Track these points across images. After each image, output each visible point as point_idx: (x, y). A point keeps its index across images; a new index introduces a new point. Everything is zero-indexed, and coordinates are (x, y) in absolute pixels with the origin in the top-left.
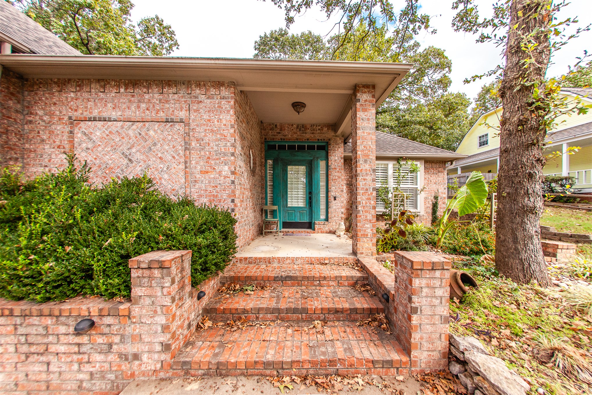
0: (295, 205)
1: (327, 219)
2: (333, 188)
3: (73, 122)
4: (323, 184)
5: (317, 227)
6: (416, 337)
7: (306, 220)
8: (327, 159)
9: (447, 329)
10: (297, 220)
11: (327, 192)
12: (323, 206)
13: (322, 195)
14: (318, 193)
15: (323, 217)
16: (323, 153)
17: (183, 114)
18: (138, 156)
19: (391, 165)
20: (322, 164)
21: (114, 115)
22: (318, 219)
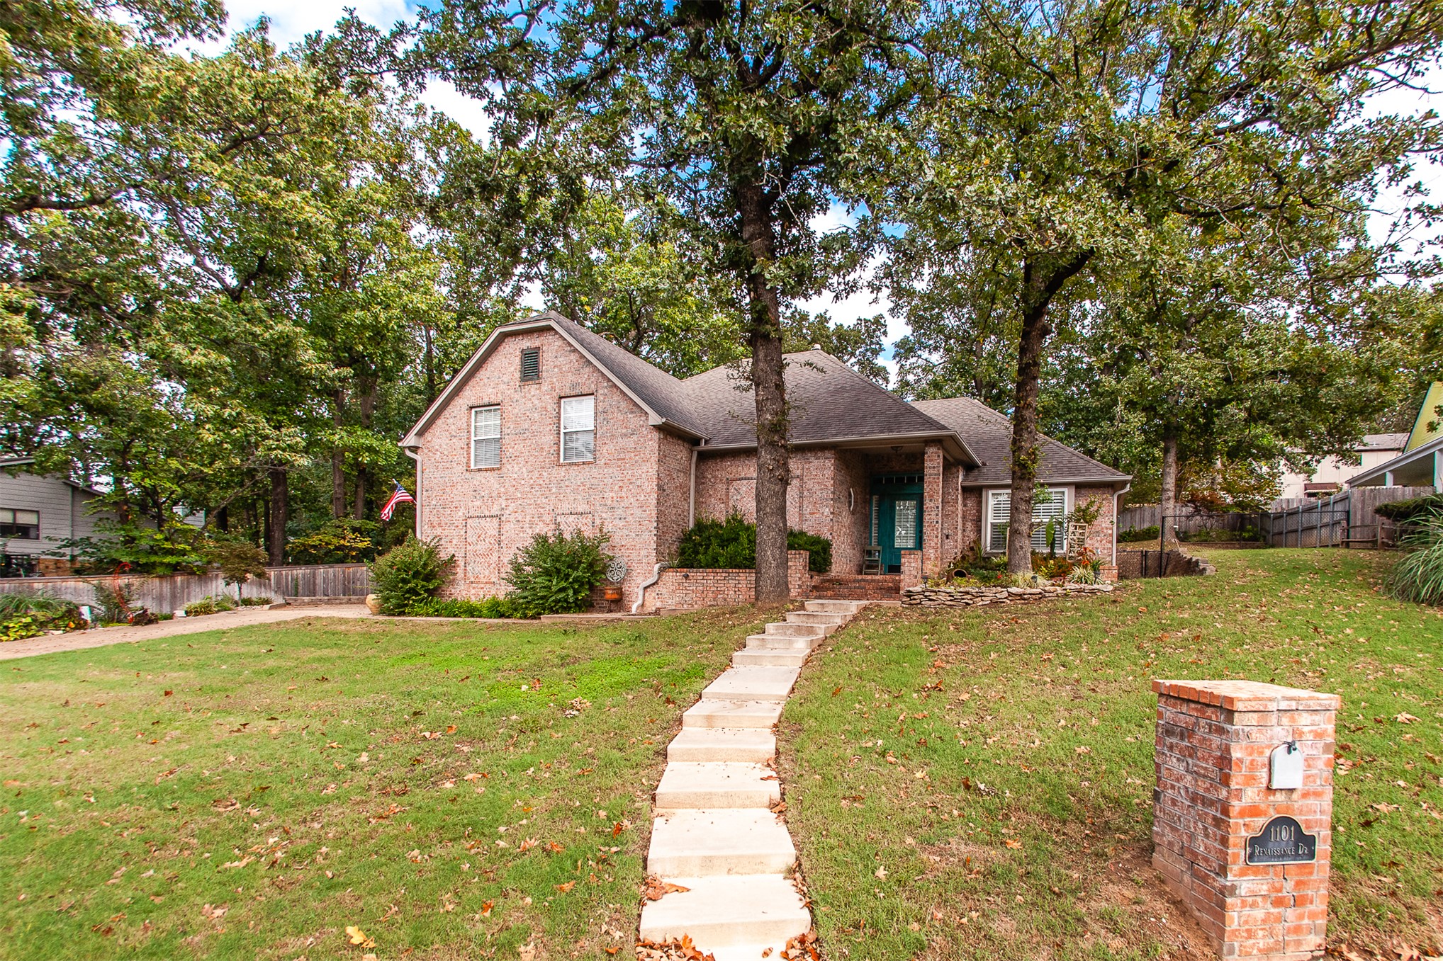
3: (729, 482)
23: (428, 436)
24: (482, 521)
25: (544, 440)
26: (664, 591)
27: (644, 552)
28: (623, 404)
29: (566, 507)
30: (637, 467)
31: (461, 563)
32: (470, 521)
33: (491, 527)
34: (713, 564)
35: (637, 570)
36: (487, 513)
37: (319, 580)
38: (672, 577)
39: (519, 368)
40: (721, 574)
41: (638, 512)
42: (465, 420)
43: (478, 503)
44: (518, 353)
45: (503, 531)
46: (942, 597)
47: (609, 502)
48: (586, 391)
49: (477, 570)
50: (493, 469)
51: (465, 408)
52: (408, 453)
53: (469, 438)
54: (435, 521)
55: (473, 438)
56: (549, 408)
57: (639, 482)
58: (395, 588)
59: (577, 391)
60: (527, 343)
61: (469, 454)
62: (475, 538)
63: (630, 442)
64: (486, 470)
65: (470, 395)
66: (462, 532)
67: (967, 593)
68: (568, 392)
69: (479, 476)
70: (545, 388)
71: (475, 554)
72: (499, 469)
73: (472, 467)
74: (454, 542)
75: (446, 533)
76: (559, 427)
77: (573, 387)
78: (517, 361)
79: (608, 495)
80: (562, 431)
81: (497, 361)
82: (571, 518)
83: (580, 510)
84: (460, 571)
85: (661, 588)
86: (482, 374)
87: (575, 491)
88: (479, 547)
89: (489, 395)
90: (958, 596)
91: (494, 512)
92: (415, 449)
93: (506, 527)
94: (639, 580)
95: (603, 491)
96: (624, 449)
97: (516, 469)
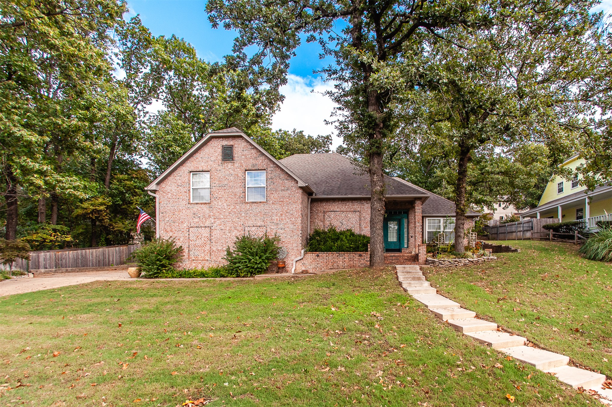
0: (392, 240)
1: (408, 247)
2: (411, 232)
3: (325, 212)
4: (405, 230)
5: (403, 250)
6: (420, 258)
7: (398, 248)
8: (408, 218)
9: (426, 256)
10: (393, 248)
11: (408, 234)
12: (406, 241)
13: (406, 235)
14: (404, 234)
15: (406, 246)
16: (406, 215)
17: (359, 209)
18: (345, 222)
19: (442, 219)
20: (405, 221)
21: (338, 210)
22: (404, 247)
23: (163, 185)
24: (200, 229)
25: (236, 190)
26: (306, 262)
27: (295, 245)
28: (282, 176)
29: (250, 223)
30: (290, 205)
31: (186, 250)
32: (191, 229)
33: (205, 233)
34: (329, 250)
35: (291, 253)
36: (202, 225)
37: (41, 260)
38: (311, 256)
39: (221, 154)
40: (336, 254)
41: (291, 226)
42: (187, 178)
43: (197, 220)
44: (220, 147)
45: (213, 234)
46: (447, 263)
47: (275, 221)
48: (261, 168)
49: (196, 254)
50: (206, 203)
51: (187, 172)
52: (150, 193)
53: (189, 187)
54: (169, 229)
55: (191, 187)
56: (240, 175)
57: (291, 212)
58: (153, 264)
59: (256, 168)
60: (225, 143)
61: (189, 195)
62: (195, 238)
63: (286, 194)
64: (201, 204)
65: (190, 165)
66: (187, 235)
67: (456, 261)
68: (251, 168)
69: (196, 207)
70: (236, 165)
71: (195, 245)
72: (209, 203)
73: (191, 202)
74: (181, 239)
75: (176, 235)
76: (245, 184)
77: (254, 165)
78: (220, 150)
79: (275, 218)
80: (247, 186)
81: (206, 150)
82: (254, 228)
83: (259, 224)
84: (186, 254)
85: (305, 261)
86: (197, 155)
87: (256, 215)
88: (197, 242)
89: (202, 166)
90: (452, 262)
91: (206, 225)
92: (154, 191)
93: (214, 232)
94: (293, 258)
95: (272, 216)
96: (283, 197)
97: (220, 203)
